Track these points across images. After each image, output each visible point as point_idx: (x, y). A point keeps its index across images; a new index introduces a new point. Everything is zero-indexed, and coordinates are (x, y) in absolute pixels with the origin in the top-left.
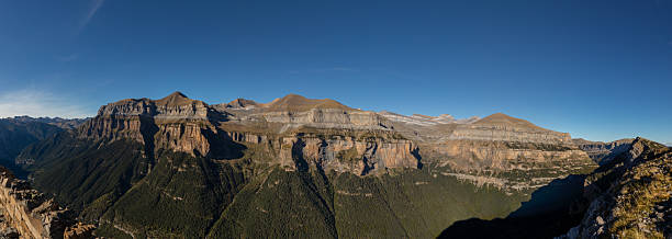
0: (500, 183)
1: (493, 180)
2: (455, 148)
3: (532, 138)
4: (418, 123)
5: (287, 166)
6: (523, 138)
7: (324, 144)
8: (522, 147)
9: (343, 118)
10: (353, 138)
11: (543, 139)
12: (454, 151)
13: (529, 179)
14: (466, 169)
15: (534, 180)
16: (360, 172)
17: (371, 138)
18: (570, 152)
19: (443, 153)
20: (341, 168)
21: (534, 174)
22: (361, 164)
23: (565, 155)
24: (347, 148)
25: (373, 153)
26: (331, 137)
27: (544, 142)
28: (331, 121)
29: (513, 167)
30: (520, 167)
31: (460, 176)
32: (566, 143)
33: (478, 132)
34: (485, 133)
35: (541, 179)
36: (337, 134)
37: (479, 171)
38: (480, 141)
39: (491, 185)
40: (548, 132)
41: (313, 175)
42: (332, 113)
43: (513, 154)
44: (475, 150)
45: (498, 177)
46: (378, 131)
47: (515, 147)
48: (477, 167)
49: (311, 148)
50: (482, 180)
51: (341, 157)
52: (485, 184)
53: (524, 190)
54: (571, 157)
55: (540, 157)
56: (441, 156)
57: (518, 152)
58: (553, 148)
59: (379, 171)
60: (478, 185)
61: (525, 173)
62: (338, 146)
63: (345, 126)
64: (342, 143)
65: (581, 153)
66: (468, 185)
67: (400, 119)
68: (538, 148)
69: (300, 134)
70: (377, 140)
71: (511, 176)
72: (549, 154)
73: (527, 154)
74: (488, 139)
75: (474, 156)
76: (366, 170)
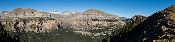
0: (89, 34)
1: (87, 33)
2: (75, 22)
3: (103, 17)
4: (66, 14)
5: (13, 31)
6: (99, 17)
7: (25, 23)
8: (98, 21)
9: (32, 14)
10: (35, 20)
11: (107, 17)
12: (75, 23)
13: (100, 32)
14: (78, 29)
15: (102, 32)
16: (37, 31)
17: (41, 20)
18: (118, 22)
19: (71, 24)
20: (31, 30)
21: (102, 30)
22: (37, 29)
23: (115, 23)
24: (33, 24)
25: (41, 25)
26: (27, 21)
27: (108, 19)
28: (28, 15)
29: (94, 28)
30: (97, 28)
31: (76, 32)
32: (117, 18)
33: (83, 16)
34: (85, 16)
35: (105, 32)
36: (30, 20)
37: (83, 30)
38: (83, 19)
39: (87, 34)
40: (109, 15)
41: (22, 33)
42: (28, 13)
43: (95, 23)
44: (81, 22)
45: (89, 32)
46: (43, 17)
47: (95, 20)
48: (82, 28)
49: (21, 24)
50: (84, 33)
51: (31, 27)
52: (85, 34)
53: (98, 36)
54: (118, 24)
55: (106, 24)
56: (70, 25)
57: (97, 23)
58: (111, 21)
59: (44, 30)
60: (82, 35)
61: (99, 30)
62: (30, 23)
63: (33, 17)
64: (32, 22)
65: (123, 22)
66: (79, 35)
67: (59, 13)
68: (105, 21)
69: (17, 20)
70: (43, 21)
71: (93, 31)
72: (109, 23)
73: (100, 23)
74: (86, 18)
75: (81, 24)
76: (38, 30)
